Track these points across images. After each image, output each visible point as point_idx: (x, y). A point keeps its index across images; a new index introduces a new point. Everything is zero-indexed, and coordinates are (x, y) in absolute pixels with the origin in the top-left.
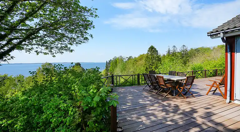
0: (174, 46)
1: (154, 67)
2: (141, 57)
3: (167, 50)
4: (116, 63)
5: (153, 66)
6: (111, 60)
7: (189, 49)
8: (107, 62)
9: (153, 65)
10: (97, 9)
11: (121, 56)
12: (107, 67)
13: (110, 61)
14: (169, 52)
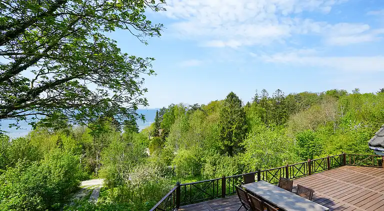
0: (264, 91)
1: (235, 126)
2: (213, 106)
3: (254, 96)
5: (233, 125)
6: (164, 108)
7: (286, 94)
9: (234, 123)
10: (153, 59)
11: (181, 104)
14: (256, 99)
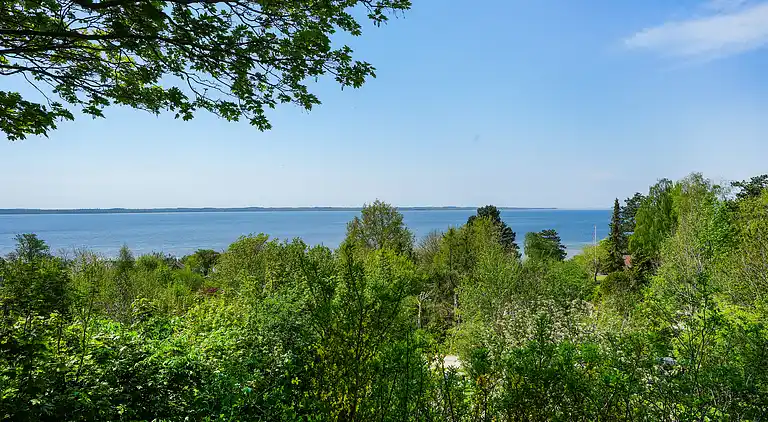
4: (668, 210)
6: (638, 197)
8: (617, 205)
12: (616, 230)
13: (631, 202)
